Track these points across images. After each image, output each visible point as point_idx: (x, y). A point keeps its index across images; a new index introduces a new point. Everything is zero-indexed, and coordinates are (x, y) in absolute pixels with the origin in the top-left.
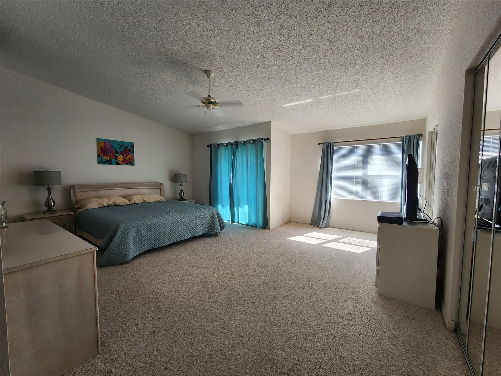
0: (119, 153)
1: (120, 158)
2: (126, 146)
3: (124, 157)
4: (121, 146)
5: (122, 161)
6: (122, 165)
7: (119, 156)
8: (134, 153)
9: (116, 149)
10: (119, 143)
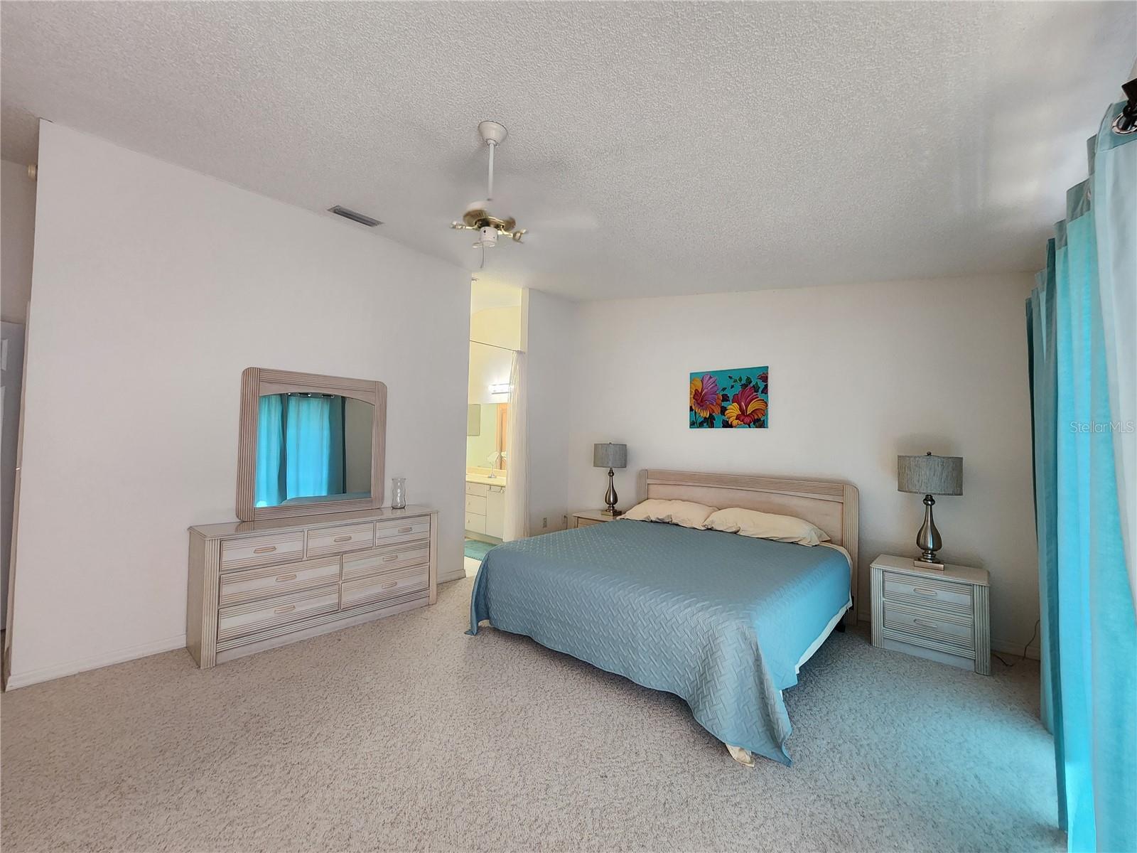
0: (731, 398)
1: (733, 410)
2: (748, 378)
3: (741, 409)
4: (735, 381)
5: (738, 418)
6: (735, 427)
7: (729, 407)
8: (767, 393)
9: (724, 389)
10: (729, 374)
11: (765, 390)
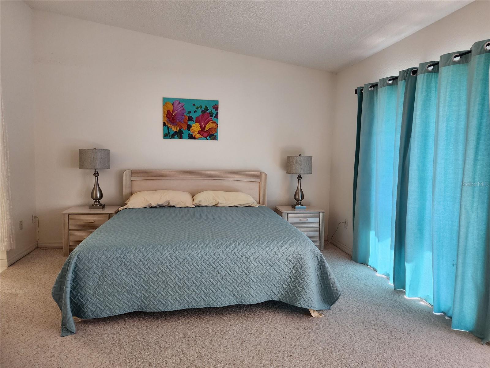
0: (194, 119)
1: (196, 127)
2: (206, 107)
3: (201, 127)
4: (197, 108)
5: (199, 133)
6: (197, 139)
7: (193, 125)
8: (217, 118)
9: (190, 112)
10: (193, 103)
11: (217, 116)
